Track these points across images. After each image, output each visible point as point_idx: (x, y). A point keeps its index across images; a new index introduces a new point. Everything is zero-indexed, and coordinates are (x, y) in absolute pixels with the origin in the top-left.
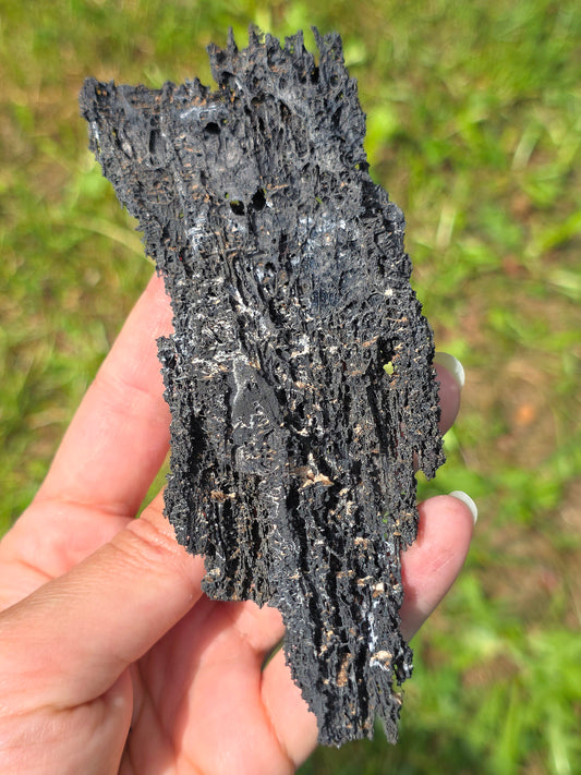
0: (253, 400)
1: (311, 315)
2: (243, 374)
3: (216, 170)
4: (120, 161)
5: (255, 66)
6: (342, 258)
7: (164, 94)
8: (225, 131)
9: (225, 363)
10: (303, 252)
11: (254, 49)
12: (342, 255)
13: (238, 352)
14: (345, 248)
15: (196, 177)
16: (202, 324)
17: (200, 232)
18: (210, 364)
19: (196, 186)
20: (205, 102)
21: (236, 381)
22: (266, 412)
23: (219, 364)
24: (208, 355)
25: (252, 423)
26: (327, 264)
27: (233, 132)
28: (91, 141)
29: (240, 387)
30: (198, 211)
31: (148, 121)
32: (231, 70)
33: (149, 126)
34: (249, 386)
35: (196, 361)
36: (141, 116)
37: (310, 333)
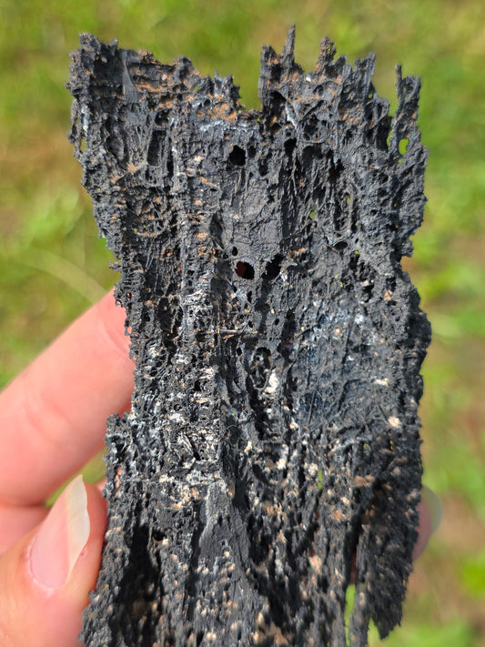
0: (223, 538)
1: (297, 421)
2: (217, 503)
3: (231, 216)
4: (110, 170)
5: (320, 103)
6: (350, 362)
7: (176, 73)
8: (252, 166)
9: (199, 487)
10: (303, 339)
11: (323, 78)
12: (350, 358)
13: (217, 475)
14: (356, 350)
15: (205, 222)
16: (178, 429)
17: (199, 303)
18: (179, 484)
19: (203, 235)
20: (235, 115)
21: (207, 512)
22: (233, 554)
23: (191, 487)
24: (180, 474)
25: (215, 568)
26: (331, 364)
27: (263, 170)
28: (74, 128)
29: (210, 520)
30: (201, 272)
31: (153, 114)
32: (284, 93)
33: (152, 122)
34: (220, 520)
35: (164, 479)
36: (143, 103)
37: (292, 442)
